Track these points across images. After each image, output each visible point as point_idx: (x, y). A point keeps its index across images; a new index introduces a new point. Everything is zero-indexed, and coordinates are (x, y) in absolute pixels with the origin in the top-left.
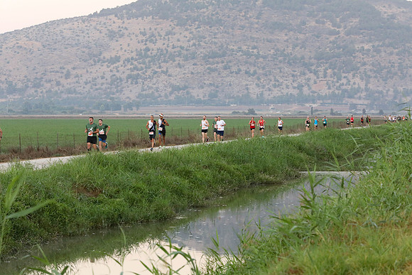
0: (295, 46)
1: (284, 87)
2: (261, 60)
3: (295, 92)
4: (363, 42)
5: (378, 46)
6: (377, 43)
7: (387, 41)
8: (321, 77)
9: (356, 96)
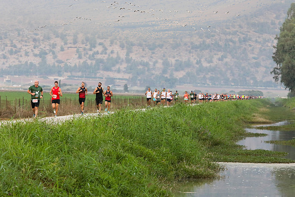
8: (70, 43)
9: (113, 68)
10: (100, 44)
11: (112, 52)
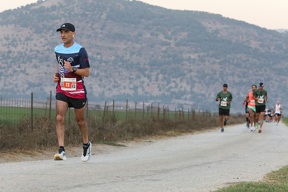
0: (132, 53)
1: (122, 87)
2: (103, 64)
3: (131, 92)
4: (189, 52)
5: (203, 56)
6: (202, 54)
7: (211, 52)
8: (154, 81)
9: (182, 98)
10: (174, 82)
11: (181, 87)
